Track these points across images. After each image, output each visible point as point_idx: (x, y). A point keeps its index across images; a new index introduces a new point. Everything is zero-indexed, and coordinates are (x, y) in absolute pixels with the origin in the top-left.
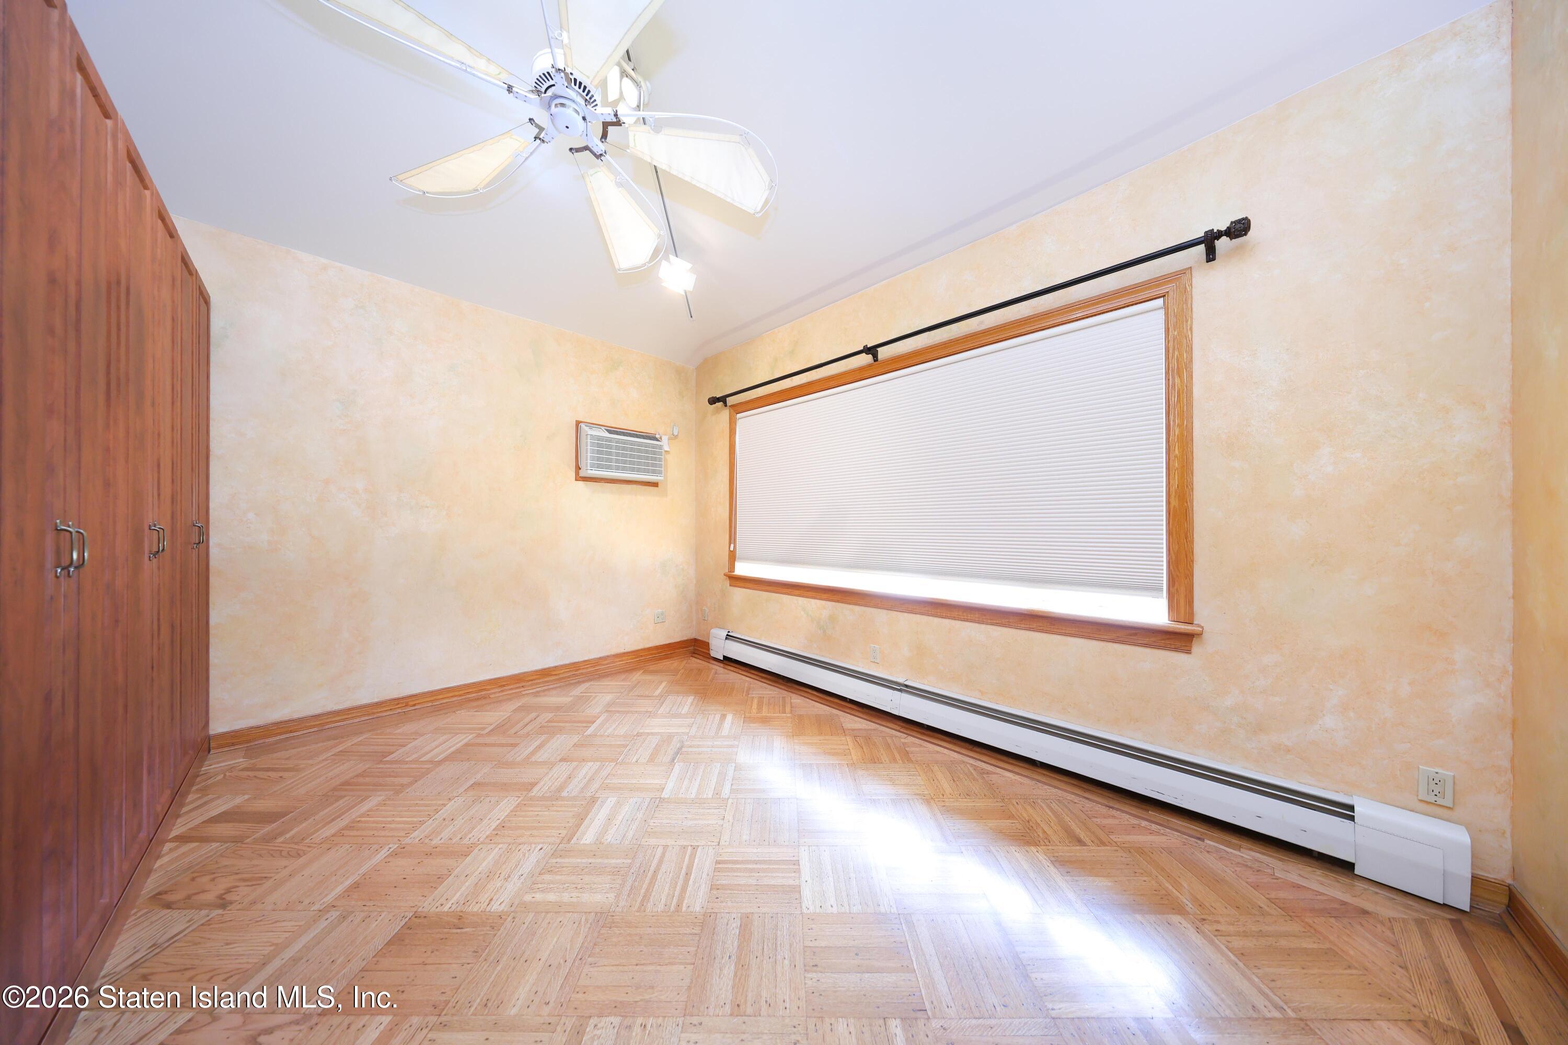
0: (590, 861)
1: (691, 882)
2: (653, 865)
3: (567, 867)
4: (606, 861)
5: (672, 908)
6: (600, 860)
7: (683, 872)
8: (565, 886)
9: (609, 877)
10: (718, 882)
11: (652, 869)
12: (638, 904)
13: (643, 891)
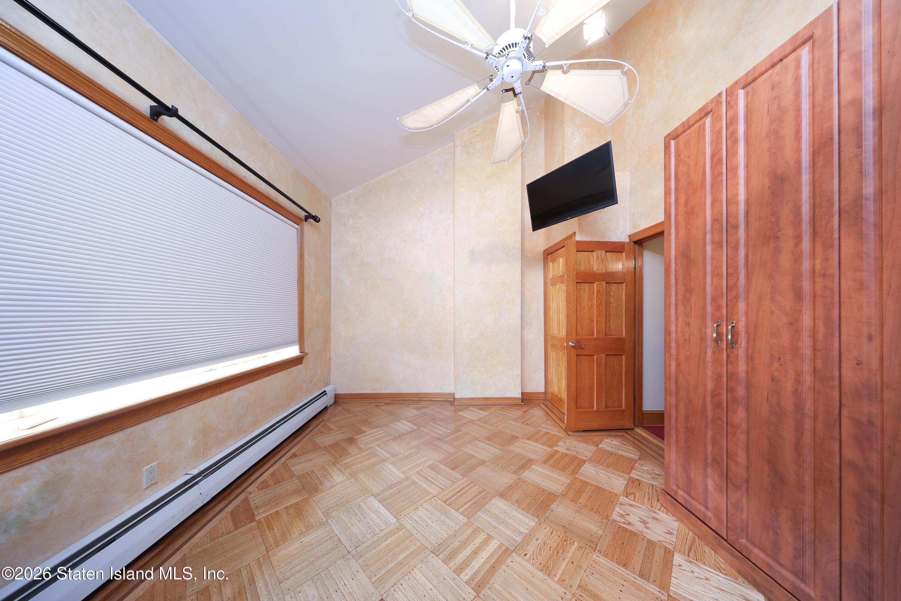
0: (498, 526)
1: (460, 488)
2: (469, 505)
3: (511, 529)
4: (490, 520)
5: (473, 484)
6: (493, 523)
7: (459, 494)
8: (513, 518)
9: (491, 510)
10: (450, 483)
11: (470, 503)
12: (485, 492)
13: (480, 496)
